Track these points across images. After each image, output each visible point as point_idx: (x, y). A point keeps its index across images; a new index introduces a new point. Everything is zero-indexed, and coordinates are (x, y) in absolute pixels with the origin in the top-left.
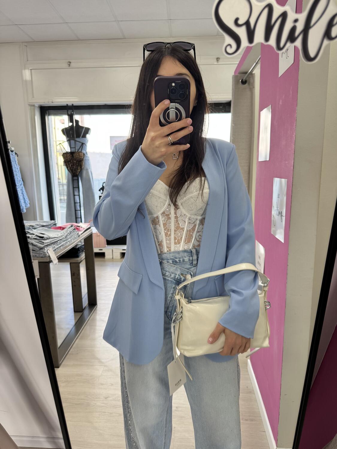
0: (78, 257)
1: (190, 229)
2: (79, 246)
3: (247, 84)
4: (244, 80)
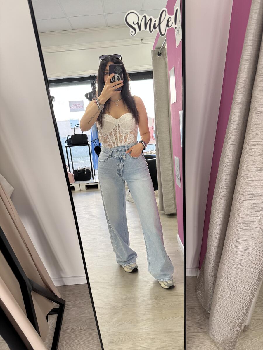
3: (162, 56)
4: (159, 53)
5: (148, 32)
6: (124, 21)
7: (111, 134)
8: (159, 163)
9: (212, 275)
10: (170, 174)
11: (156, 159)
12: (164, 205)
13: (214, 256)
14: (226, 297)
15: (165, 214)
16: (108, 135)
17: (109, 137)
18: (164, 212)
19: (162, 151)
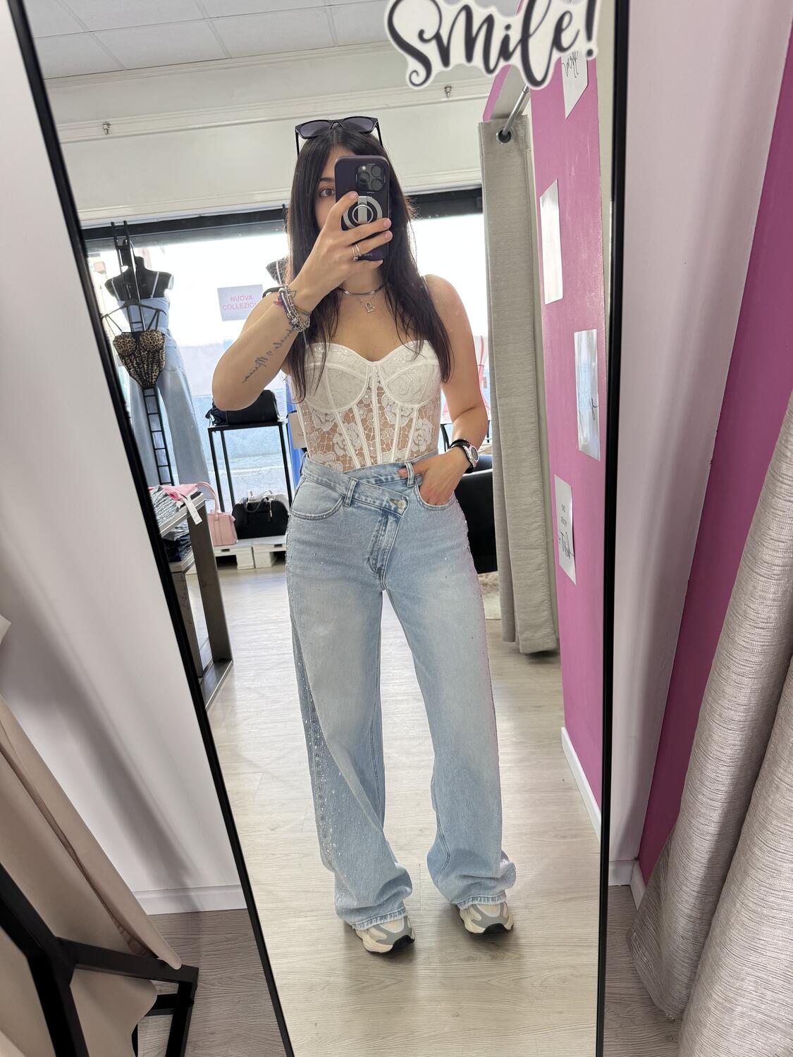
0: (179, 559)
1: (404, 425)
2: (179, 537)
3: (512, 141)
4: (503, 133)
5: (480, 70)
6: (384, 30)
7: (348, 417)
8: (502, 489)
9: (690, 917)
10: (535, 525)
11: (491, 473)
12: (518, 622)
13: (705, 861)
14: (743, 1006)
15: (521, 651)
16: (339, 420)
17: (342, 428)
18: (519, 644)
19: (510, 451)
